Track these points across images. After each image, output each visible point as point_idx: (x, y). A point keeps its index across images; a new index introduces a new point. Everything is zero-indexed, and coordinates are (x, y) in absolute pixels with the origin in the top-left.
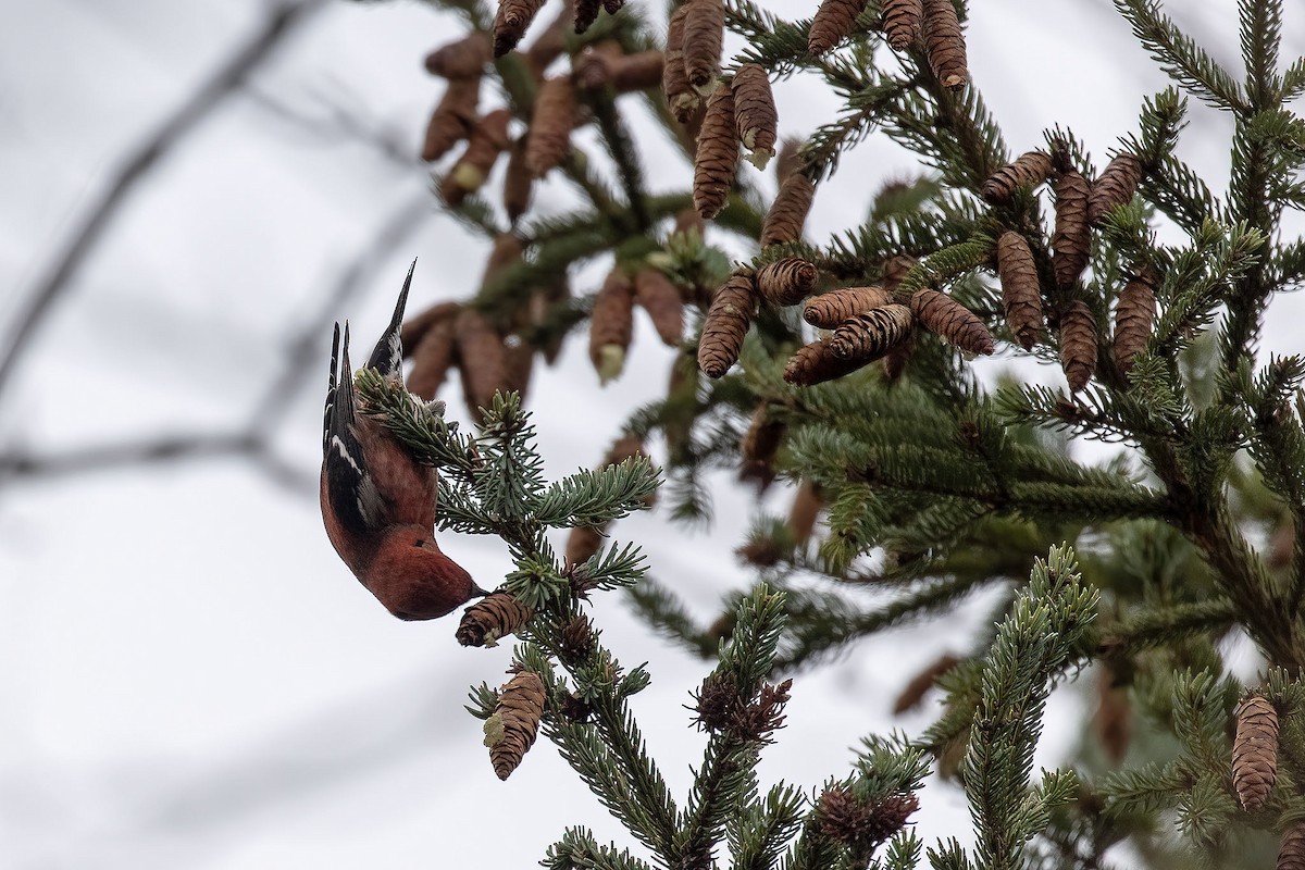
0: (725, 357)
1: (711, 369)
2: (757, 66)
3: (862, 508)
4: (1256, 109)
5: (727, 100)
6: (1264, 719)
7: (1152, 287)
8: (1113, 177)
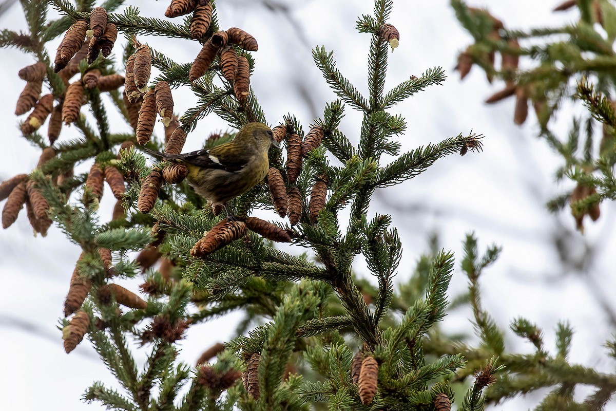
0: (149, 206)
1: (144, 210)
2: (165, 82)
3: (200, 270)
4: (373, 110)
5: (152, 96)
6: (372, 366)
7: (326, 183)
8: (312, 136)
